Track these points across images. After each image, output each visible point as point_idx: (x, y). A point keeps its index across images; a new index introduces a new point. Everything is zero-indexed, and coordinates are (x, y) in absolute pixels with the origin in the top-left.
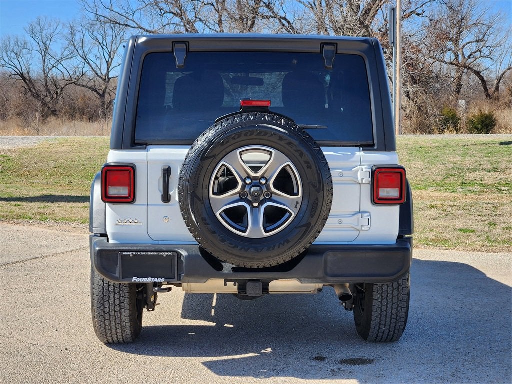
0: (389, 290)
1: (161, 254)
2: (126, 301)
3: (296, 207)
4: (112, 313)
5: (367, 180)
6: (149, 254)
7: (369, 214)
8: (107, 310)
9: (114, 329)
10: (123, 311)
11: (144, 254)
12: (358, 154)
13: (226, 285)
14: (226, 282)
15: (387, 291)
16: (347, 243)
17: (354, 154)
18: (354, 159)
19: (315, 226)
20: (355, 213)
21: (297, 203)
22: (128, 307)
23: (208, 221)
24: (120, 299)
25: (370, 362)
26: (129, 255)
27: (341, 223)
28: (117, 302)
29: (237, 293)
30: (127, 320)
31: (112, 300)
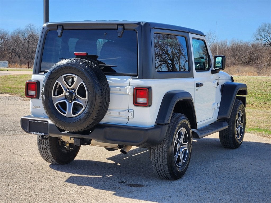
0: (158, 152)
1: (43, 122)
2: (48, 144)
3: (85, 104)
4: (43, 149)
5: (131, 93)
6: (39, 122)
7: (133, 111)
8: (41, 148)
9: (46, 157)
10: (47, 148)
11: (37, 121)
12: (129, 79)
13: (70, 139)
14: (70, 138)
15: (157, 152)
16: (123, 125)
17: (127, 80)
18: (127, 82)
19: (92, 113)
20: (126, 110)
21: (86, 102)
22: (49, 147)
23: (50, 108)
24: (45, 143)
25: (140, 186)
26: (31, 122)
27: (119, 114)
28: (45, 144)
29: (74, 143)
30: (50, 153)
31: (43, 143)
